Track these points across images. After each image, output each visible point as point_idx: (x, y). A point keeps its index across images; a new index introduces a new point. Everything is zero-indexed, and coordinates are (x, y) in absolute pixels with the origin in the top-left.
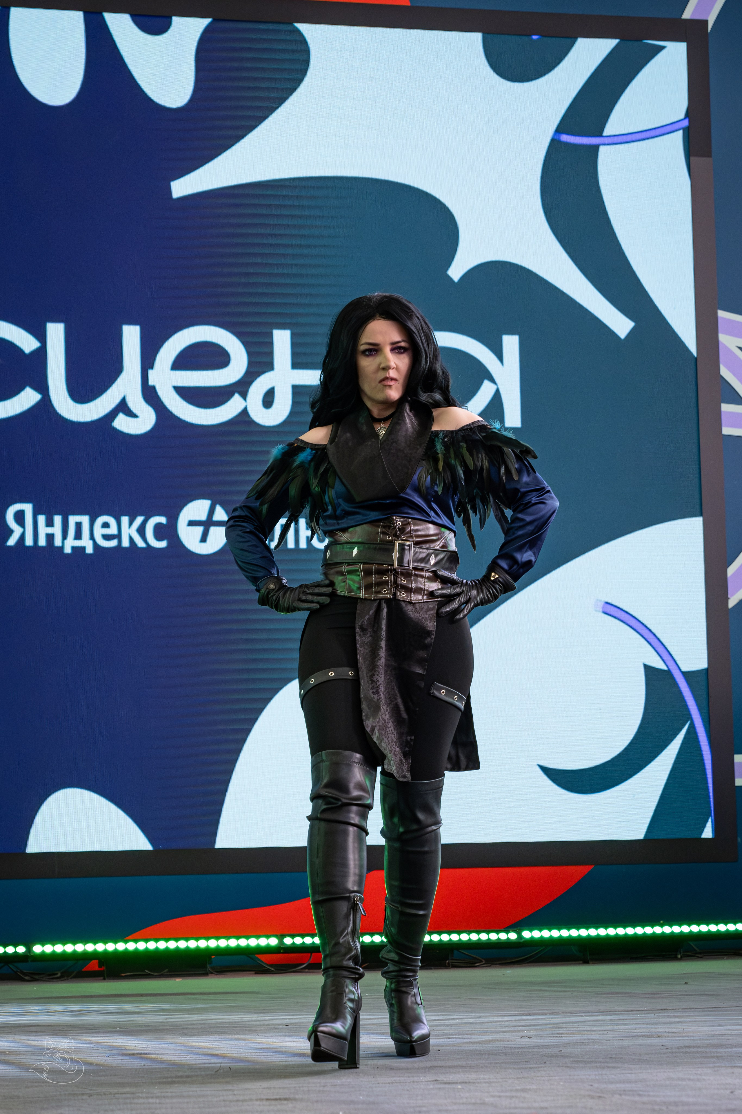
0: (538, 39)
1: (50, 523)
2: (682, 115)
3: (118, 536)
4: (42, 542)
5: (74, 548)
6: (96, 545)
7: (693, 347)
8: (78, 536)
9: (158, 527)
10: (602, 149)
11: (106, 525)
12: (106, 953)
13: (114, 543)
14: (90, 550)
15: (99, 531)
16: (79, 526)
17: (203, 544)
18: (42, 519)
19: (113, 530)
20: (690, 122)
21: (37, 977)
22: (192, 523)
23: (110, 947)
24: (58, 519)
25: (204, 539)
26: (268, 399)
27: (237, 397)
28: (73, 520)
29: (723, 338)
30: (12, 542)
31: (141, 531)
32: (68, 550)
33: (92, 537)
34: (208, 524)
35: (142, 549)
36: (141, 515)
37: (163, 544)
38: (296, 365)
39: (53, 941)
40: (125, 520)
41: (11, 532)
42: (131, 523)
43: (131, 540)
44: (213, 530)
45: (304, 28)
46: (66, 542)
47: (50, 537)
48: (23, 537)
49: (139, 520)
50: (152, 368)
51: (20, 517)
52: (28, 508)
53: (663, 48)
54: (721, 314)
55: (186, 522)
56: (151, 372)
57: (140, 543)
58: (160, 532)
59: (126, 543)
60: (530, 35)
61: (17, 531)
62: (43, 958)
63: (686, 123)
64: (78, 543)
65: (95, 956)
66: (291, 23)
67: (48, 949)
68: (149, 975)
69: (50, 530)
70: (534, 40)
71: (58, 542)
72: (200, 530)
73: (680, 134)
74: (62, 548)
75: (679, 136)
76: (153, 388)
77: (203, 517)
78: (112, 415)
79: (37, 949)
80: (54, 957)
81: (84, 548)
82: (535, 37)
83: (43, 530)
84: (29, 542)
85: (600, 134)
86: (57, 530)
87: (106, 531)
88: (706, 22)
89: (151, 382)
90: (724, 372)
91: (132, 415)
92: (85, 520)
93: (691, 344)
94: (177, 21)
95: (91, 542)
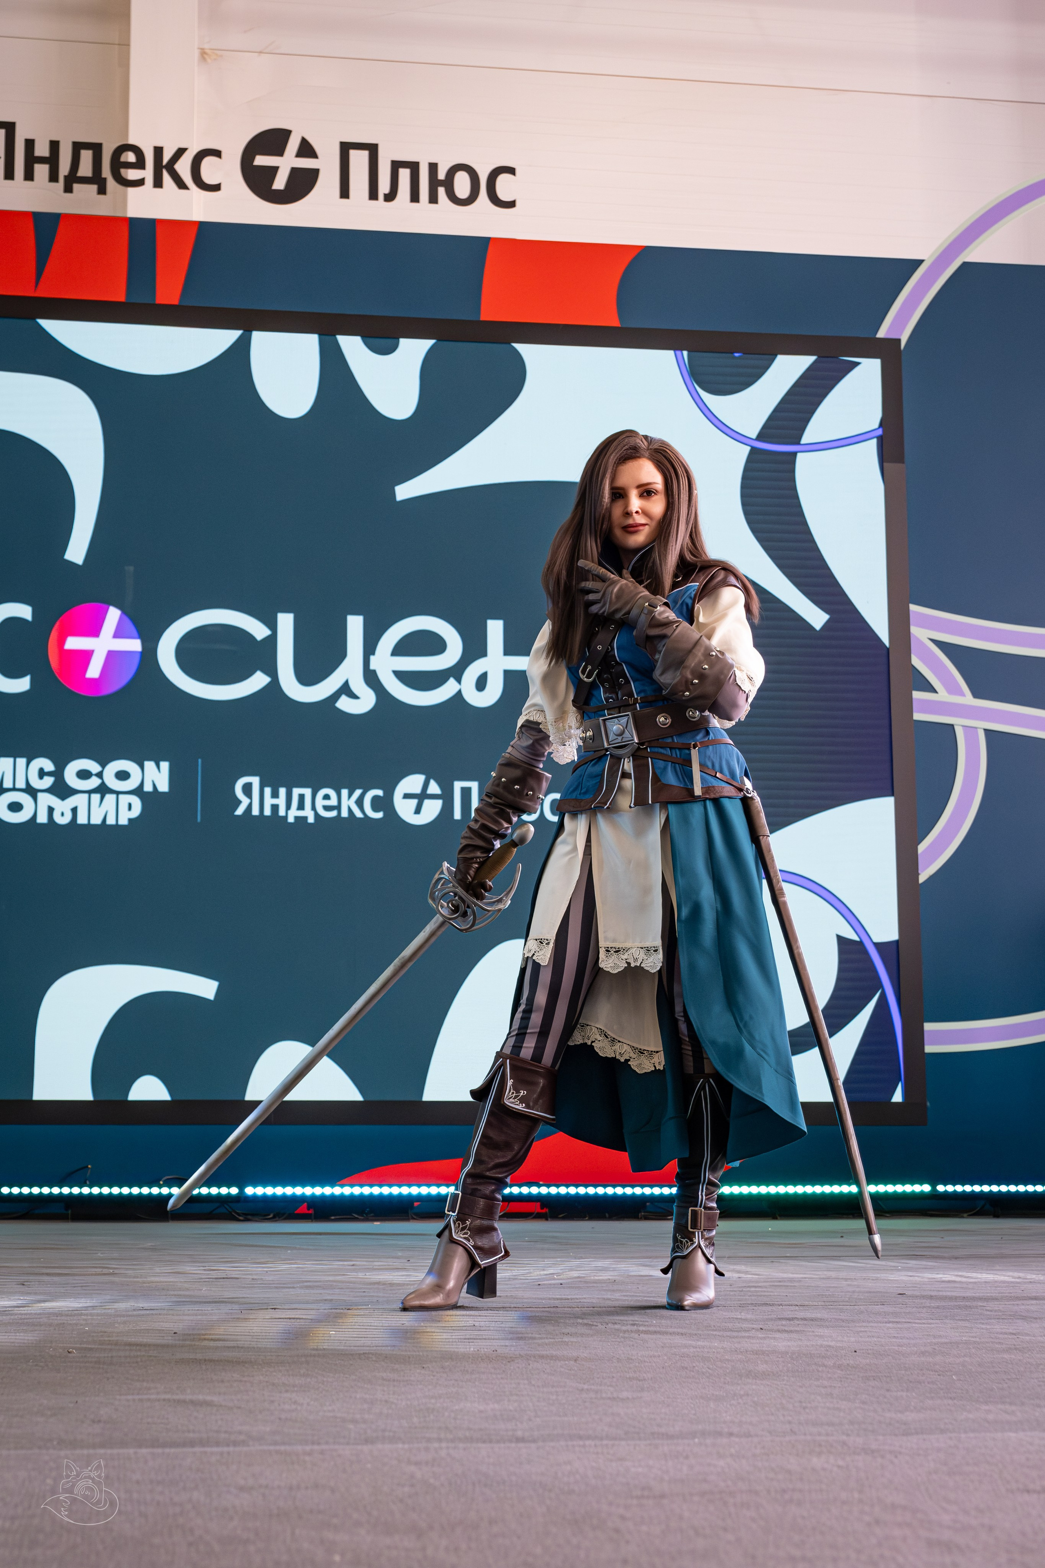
0: (739, 356)
1: (275, 795)
2: (876, 425)
3: (338, 808)
4: (267, 812)
5: (296, 818)
6: (317, 815)
7: (886, 640)
8: (301, 807)
9: (375, 799)
10: (799, 455)
11: (327, 797)
12: (313, 1196)
13: (334, 814)
14: (311, 820)
15: (320, 802)
16: (302, 797)
17: (417, 816)
18: (268, 791)
19: (333, 802)
20: (883, 431)
21: (249, 1217)
22: (407, 796)
23: (318, 1191)
24: (282, 791)
25: (418, 811)
26: (481, 683)
27: (452, 681)
28: (296, 792)
29: (914, 630)
30: (239, 811)
31: (360, 802)
32: (291, 819)
33: (314, 808)
34: (422, 797)
35: (360, 819)
36: (359, 788)
37: (379, 815)
38: (508, 652)
39: (265, 1184)
40: (345, 792)
41: (239, 802)
42: (350, 796)
43: (350, 810)
44: (427, 802)
45: (520, 347)
46: (289, 812)
47: (275, 808)
48: (250, 807)
49: (358, 792)
50: (374, 654)
51: (247, 789)
52: (255, 781)
53: (858, 364)
54: (913, 607)
55: (402, 795)
56: (372, 657)
57: (358, 814)
58: (377, 804)
59: (345, 814)
60: (733, 353)
61: (245, 801)
62: (255, 1199)
63: (880, 432)
64: (301, 813)
65: (303, 1199)
66: (509, 343)
67: (260, 1191)
68: (357, 1218)
69: (275, 801)
70: (735, 357)
71: (282, 812)
72: (414, 802)
73: (874, 442)
74: (286, 817)
75: (872, 445)
76: (374, 671)
77: (418, 790)
78: (336, 696)
79: (249, 1191)
80: (265, 1199)
81: (306, 818)
82: (737, 355)
83: (269, 801)
84: (255, 812)
85: (798, 443)
86: (281, 801)
87: (327, 803)
88: (899, 340)
89: (372, 667)
90: (916, 661)
91: (354, 696)
92: (307, 792)
93: (885, 637)
94: (403, 342)
95: (312, 813)
